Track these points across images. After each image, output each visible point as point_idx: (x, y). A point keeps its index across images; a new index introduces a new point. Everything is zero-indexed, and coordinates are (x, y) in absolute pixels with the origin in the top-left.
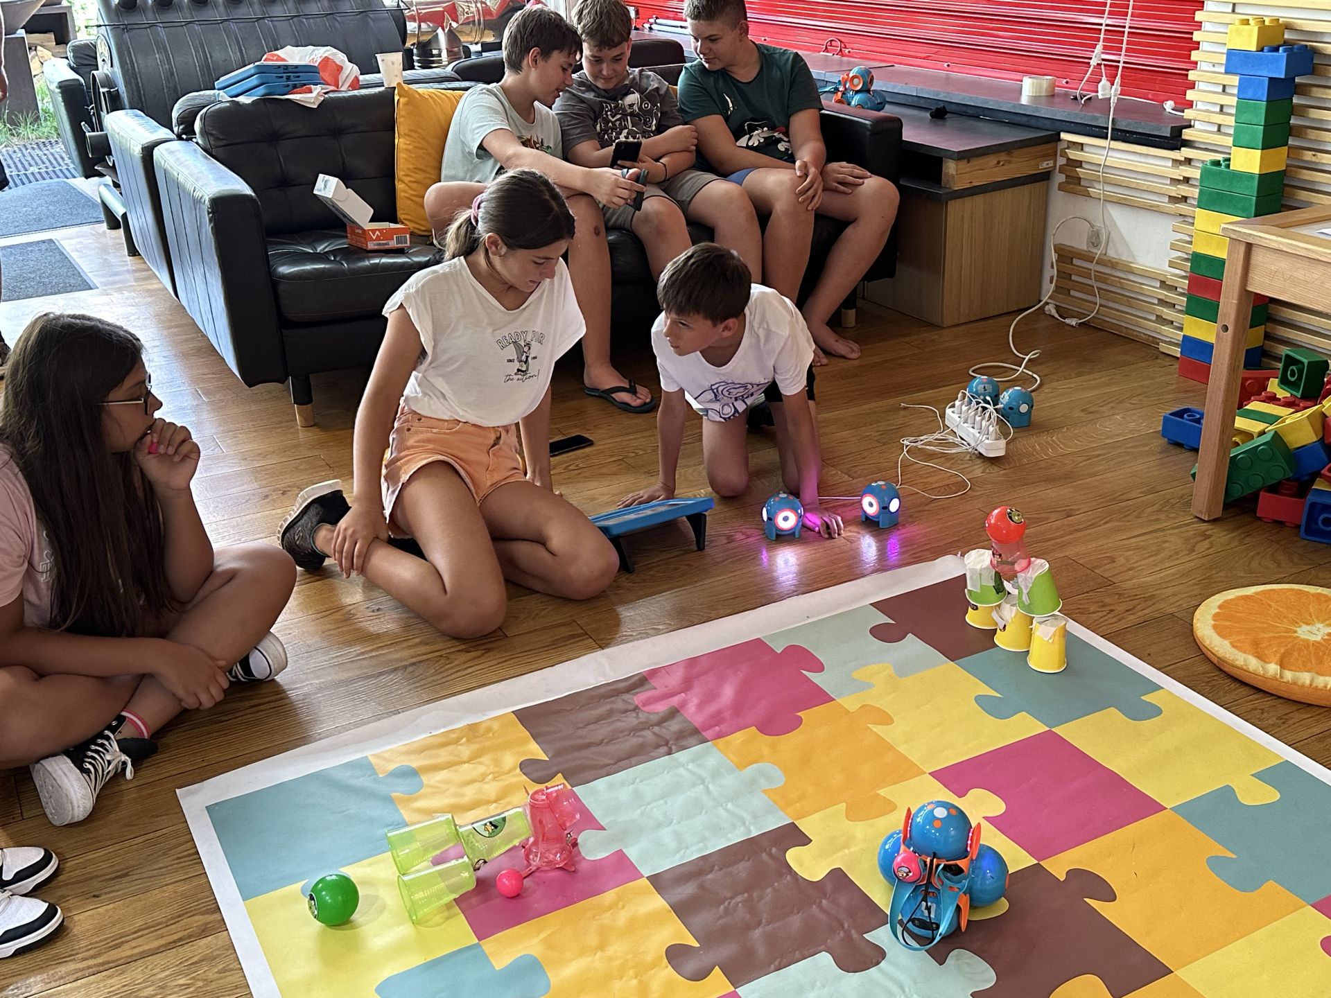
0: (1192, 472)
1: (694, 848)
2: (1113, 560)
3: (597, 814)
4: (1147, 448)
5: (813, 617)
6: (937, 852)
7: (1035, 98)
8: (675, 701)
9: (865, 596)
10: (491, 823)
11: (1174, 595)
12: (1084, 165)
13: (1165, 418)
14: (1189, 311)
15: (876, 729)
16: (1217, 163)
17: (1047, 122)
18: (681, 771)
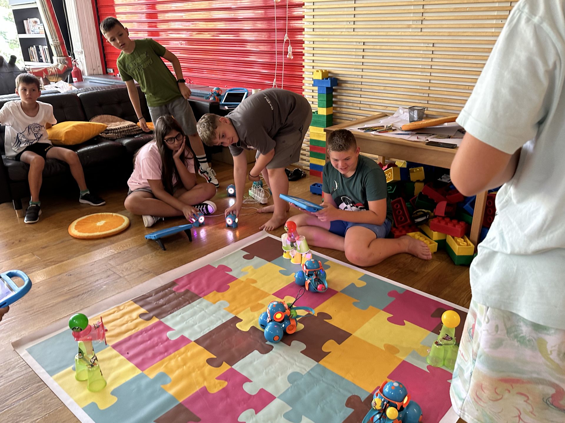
3: (170, 326)
8: (187, 287)
9: (239, 247)
13: (311, 187)
14: (311, 156)
15: (254, 285)
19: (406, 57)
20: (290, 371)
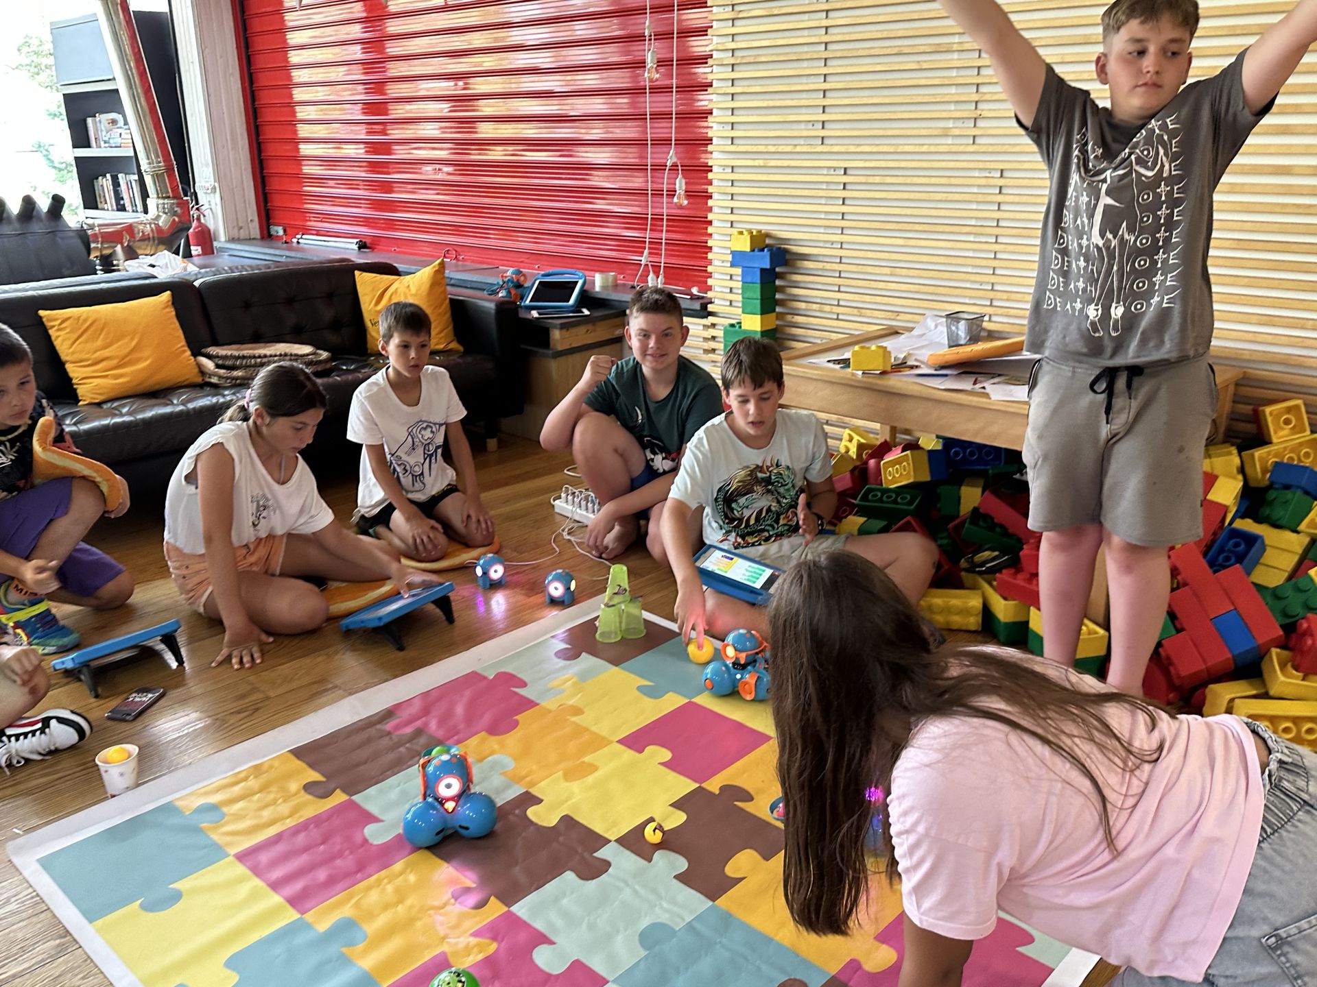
3: (375, 812)
7: (604, 287)
8: (418, 723)
9: (546, 632)
15: (574, 719)
16: (733, 325)
17: (616, 303)
19: (941, 201)
20: (645, 923)
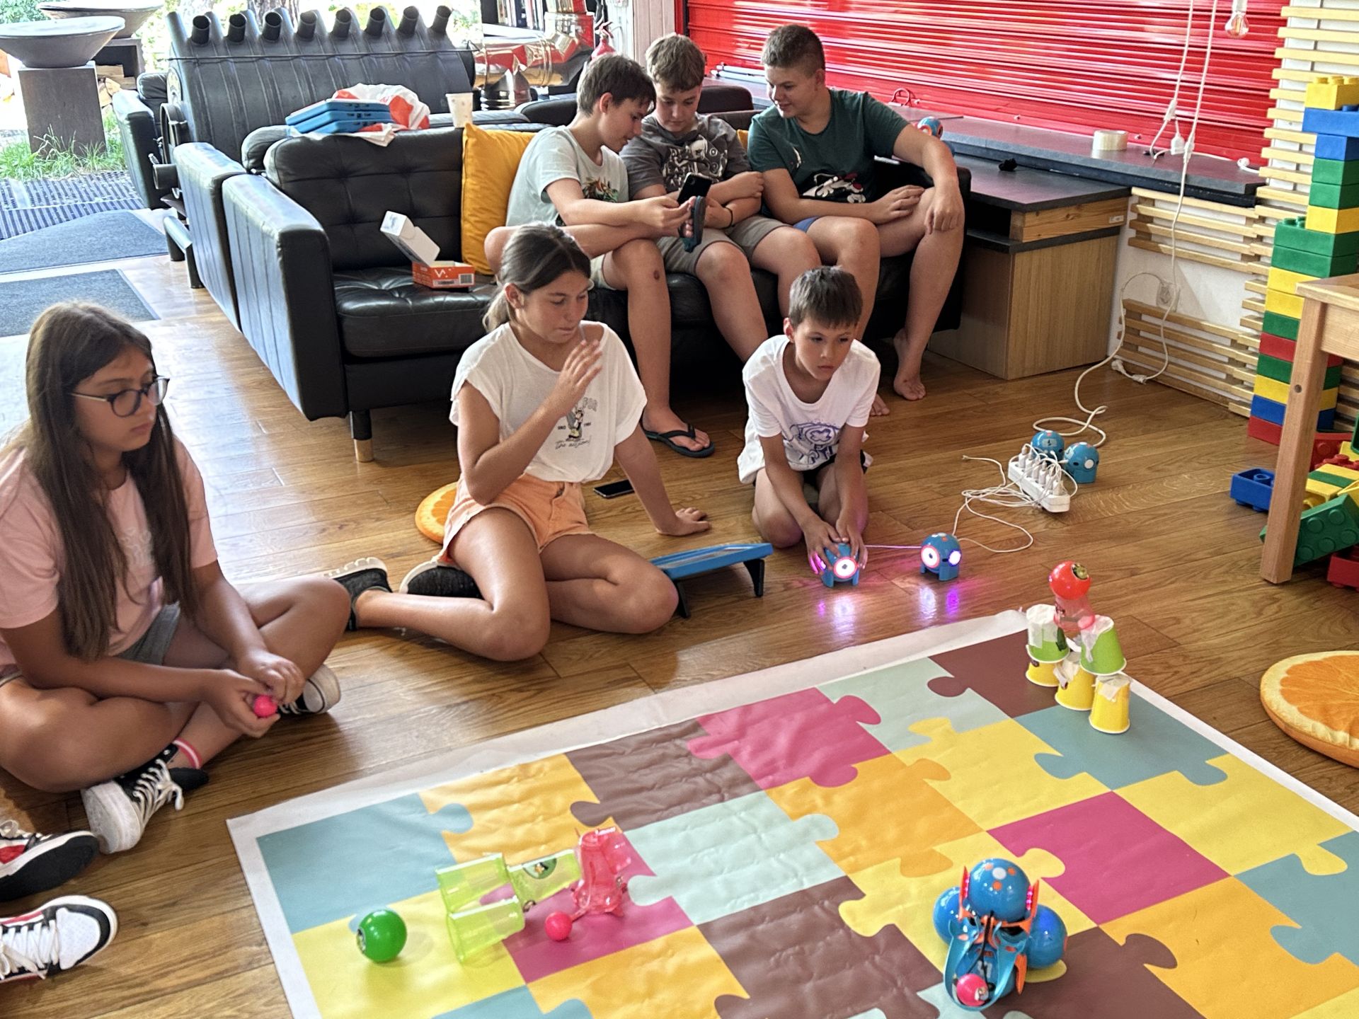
0: (1261, 534)
1: (745, 898)
2: (1178, 621)
3: (648, 859)
4: (1214, 509)
5: (870, 667)
6: (996, 911)
7: (1107, 153)
8: (728, 748)
9: (924, 649)
10: (541, 864)
11: (1241, 658)
12: (1155, 221)
13: (1234, 478)
14: (1261, 371)
15: (935, 784)
16: (1292, 222)
17: (1119, 177)
18: (734, 819)
